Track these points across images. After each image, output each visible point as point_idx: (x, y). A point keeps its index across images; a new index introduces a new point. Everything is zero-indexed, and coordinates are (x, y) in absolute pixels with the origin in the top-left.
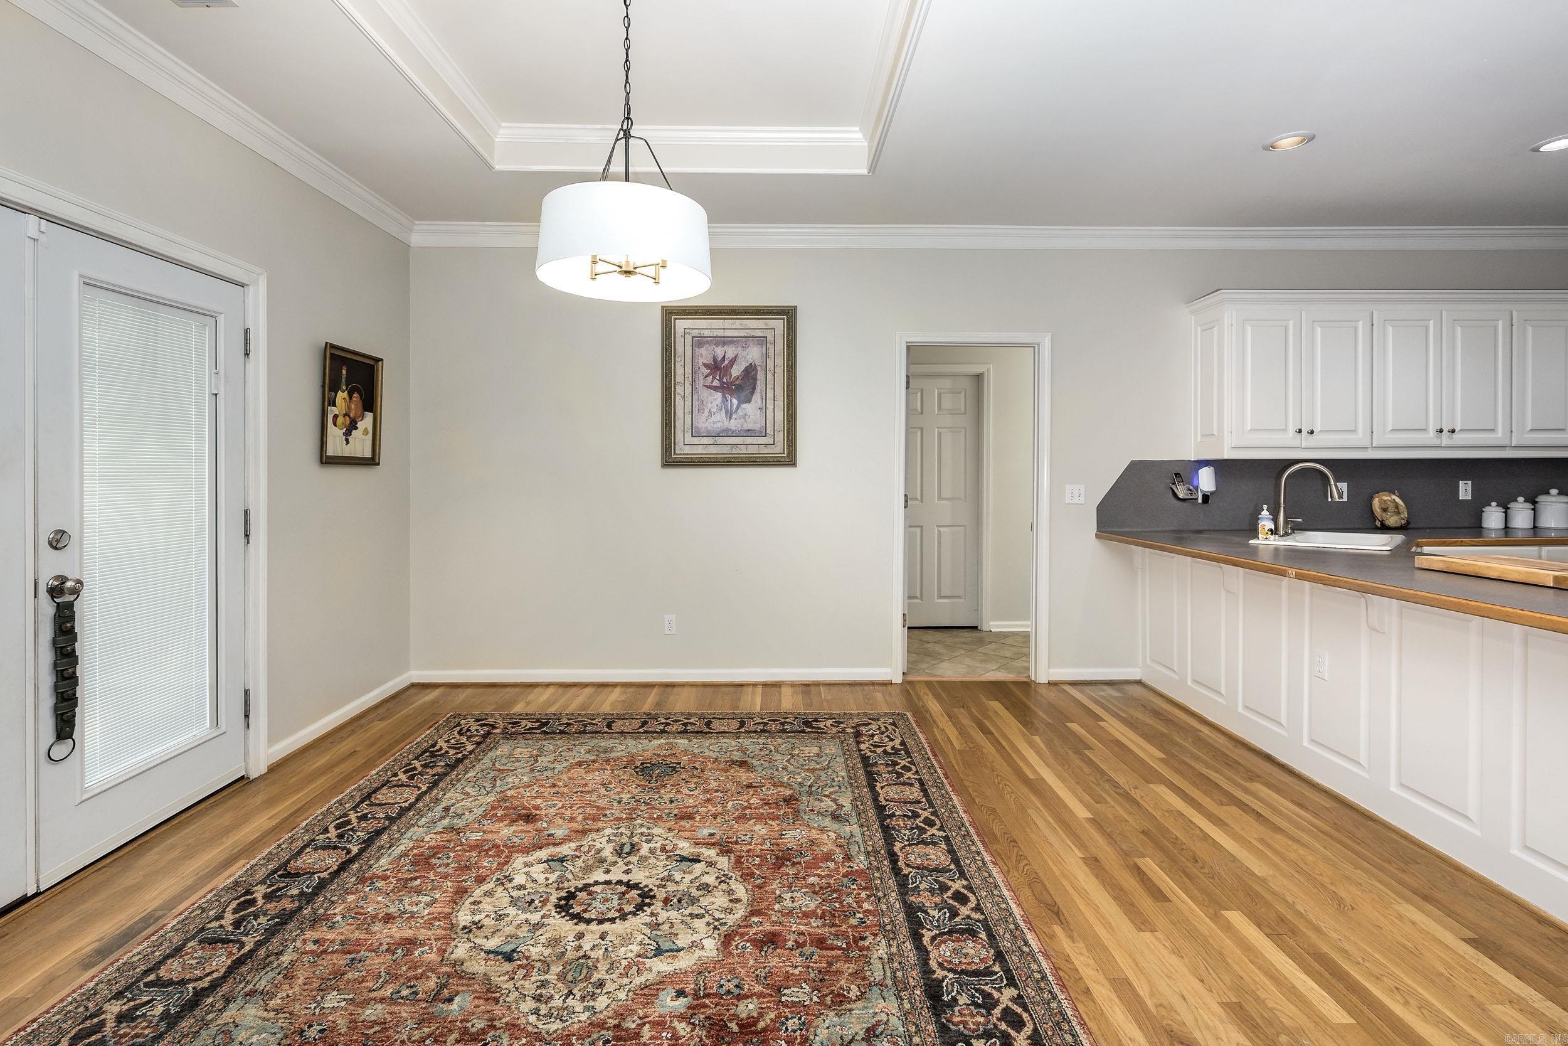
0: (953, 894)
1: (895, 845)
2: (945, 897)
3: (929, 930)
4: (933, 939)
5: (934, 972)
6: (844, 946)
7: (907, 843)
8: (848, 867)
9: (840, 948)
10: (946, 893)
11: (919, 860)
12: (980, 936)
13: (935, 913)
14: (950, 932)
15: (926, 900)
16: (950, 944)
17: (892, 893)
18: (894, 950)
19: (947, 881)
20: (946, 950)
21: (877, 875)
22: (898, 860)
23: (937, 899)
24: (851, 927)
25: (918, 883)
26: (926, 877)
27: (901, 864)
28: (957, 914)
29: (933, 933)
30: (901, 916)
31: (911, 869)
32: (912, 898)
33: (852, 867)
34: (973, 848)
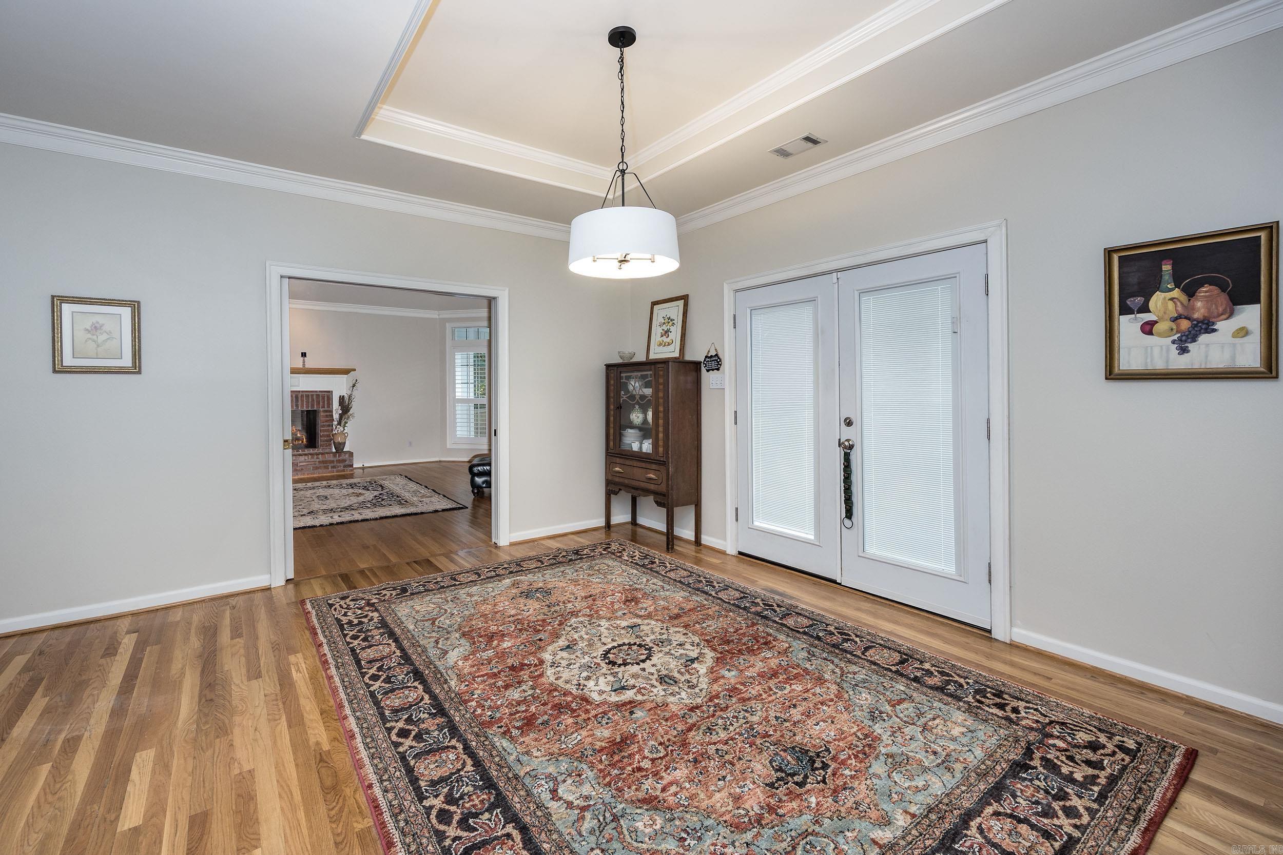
0: (410, 734)
1: (472, 766)
2: (417, 730)
3: (426, 704)
4: (422, 699)
5: (419, 684)
6: (476, 679)
7: (462, 773)
8: (502, 726)
9: (478, 677)
10: (417, 733)
11: (444, 758)
12: (389, 712)
13: (422, 716)
14: (411, 706)
15: (431, 724)
16: (410, 700)
17: (459, 719)
18: (445, 686)
19: (416, 745)
20: (413, 696)
21: (476, 729)
22: (464, 749)
23: (422, 726)
24: (477, 689)
25: (441, 735)
26: (435, 742)
27: (460, 746)
28: (406, 720)
29: (422, 702)
30: (447, 705)
31: (449, 745)
32: (443, 720)
33: (498, 727)
34: (390, 796)
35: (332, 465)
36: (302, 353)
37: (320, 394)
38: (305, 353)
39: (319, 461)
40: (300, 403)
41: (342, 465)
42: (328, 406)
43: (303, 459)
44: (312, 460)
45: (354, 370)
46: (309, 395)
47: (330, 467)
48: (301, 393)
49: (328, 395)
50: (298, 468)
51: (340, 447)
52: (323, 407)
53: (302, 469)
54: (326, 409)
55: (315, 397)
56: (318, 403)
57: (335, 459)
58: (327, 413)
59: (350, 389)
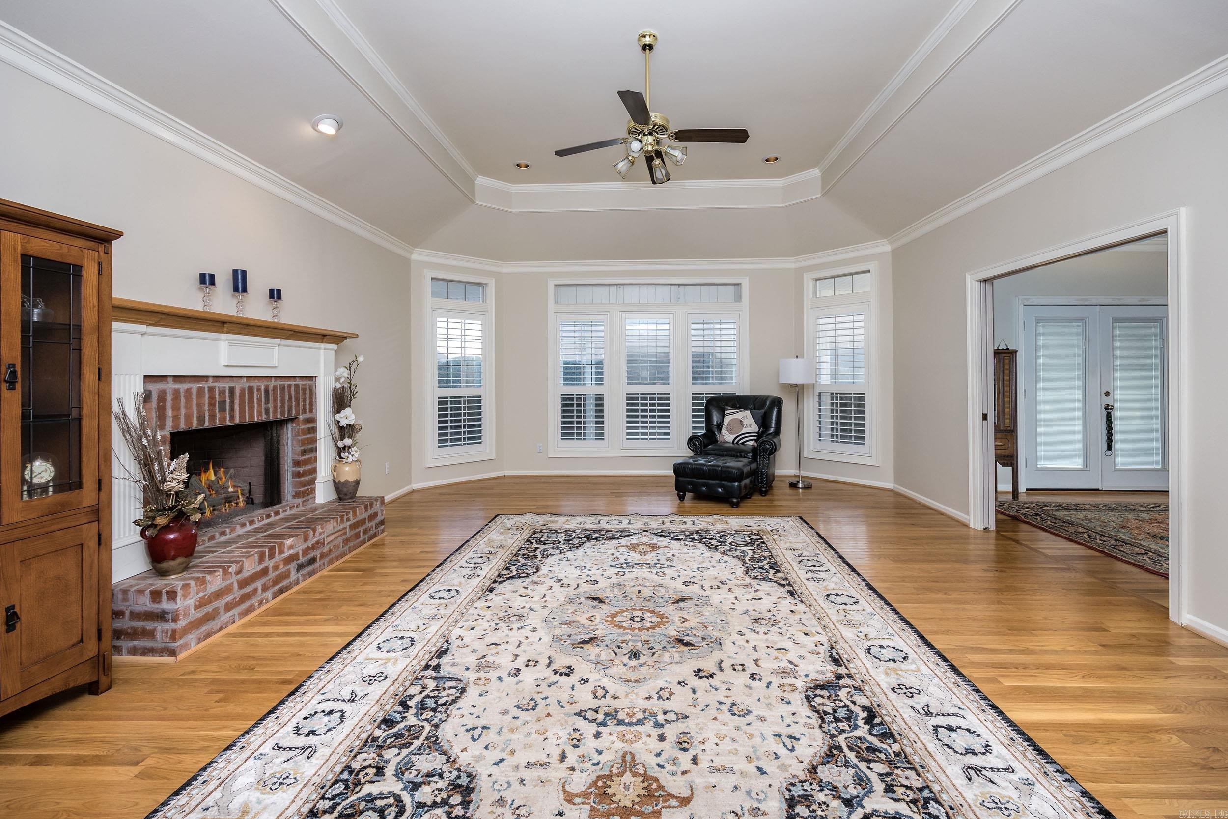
35: (364, 527)
36: (271, 291)
37: (300, 382)
38: (279, 291)
39: (350, 526)
40: (271, 405)
41: (373, 523)
42: (311, 411)
43: (331, 527)
44: (342, 526)
45: (356, 336)
46: (284, 385)
47: (361, 534)
49: (309, 383)
50: (325, 550)
52: (304, 411)
53: (330, 550)
54: (308, 415)
55: (293, 389)
56: (298, 405)
57: (366, 516)
58: (307, 426)
59: (343, 373)
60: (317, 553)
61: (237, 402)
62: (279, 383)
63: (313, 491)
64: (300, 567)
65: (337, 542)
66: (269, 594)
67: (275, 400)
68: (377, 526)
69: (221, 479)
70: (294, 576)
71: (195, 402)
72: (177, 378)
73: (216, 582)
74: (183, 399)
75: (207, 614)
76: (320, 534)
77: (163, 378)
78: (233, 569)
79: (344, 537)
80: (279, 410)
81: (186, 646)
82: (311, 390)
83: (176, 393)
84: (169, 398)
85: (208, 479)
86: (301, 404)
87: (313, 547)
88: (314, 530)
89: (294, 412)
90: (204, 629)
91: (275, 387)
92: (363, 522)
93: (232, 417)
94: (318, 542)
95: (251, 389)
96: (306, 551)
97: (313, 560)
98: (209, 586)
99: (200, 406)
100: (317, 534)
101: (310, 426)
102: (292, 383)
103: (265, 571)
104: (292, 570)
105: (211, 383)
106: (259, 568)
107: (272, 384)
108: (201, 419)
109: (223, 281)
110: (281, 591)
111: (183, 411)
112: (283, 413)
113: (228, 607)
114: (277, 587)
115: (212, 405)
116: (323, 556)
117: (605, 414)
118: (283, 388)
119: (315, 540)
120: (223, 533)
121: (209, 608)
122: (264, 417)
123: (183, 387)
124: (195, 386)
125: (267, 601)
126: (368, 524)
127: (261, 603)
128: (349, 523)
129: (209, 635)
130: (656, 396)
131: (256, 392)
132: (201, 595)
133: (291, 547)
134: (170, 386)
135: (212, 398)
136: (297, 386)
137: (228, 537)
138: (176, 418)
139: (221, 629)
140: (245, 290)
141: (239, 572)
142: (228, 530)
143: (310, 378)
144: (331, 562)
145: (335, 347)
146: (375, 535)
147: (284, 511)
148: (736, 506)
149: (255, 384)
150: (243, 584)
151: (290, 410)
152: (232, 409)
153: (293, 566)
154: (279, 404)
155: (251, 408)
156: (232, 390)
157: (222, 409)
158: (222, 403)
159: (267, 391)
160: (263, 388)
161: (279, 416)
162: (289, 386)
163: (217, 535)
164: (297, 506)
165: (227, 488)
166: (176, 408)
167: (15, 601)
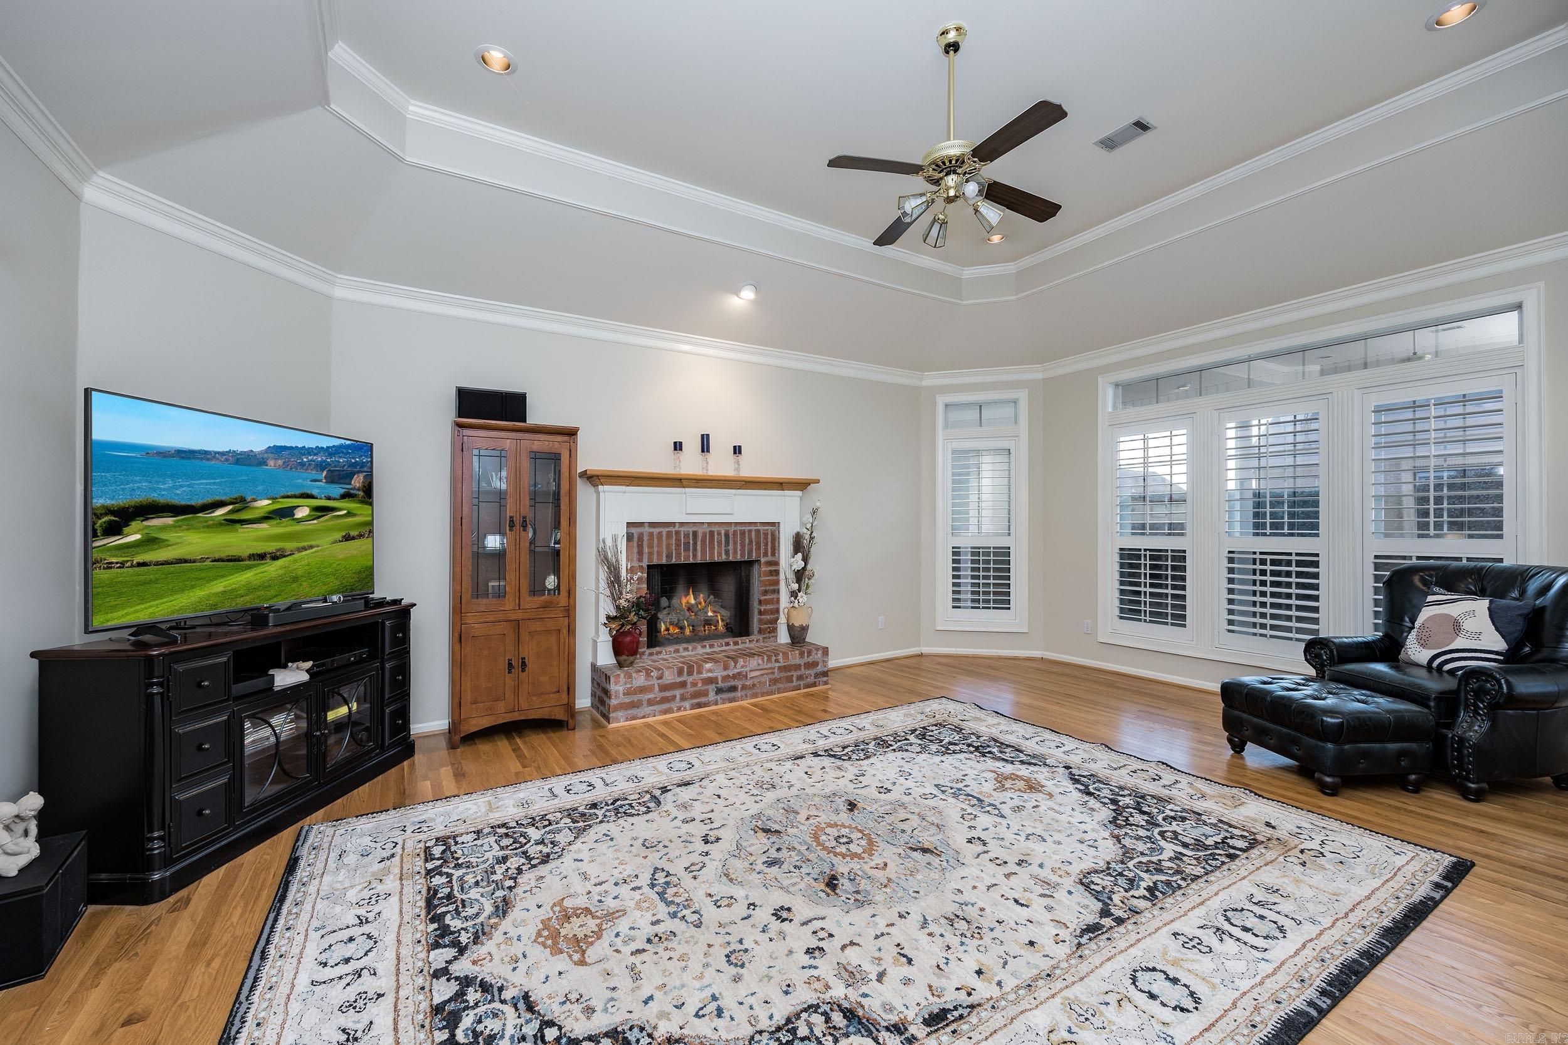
35: (799, 673)
36: (733, 448)
37: (761, 528)
38: (740, 447)
39: (779, 668)
40: (731, 547)
41: (812, 672)
42: (773, 554)
43: (755, 663)
44: (769, 665)
45: (817, 481)
46: (744, 530)
47: (794, 679)
48: (733, 528)
49: (772, 529)
50: (748, 683)
51: (798, 635)
52: (766, 555)
53: (754, 685)
54: (770, 558)
55: (753, 533)
56: (758, 548)
57: (802, 662)
58: (769, 568)
59: (808, 518)
60: (739, 684)
61: (699, 543)
62: (739, 528)
63: (775, 630)
64: (719, 691)
65: (763, 679)
66: (687, 704)
67: (735, 543)
68: (817, 675)
69: (700, 603)
70: (712, 696)
71: (664, 543)
72: (652, 525)
73: (640, 680)
74: (655, 540)
75: (633, 701)
76: (742, 667)
77: (641, 524)
78: (654, 674)
79: (771, 676)
80: (739, 552)
81: (618, 720)
82: (773, 535)
83: (651, 535)
84: (646, 538)
85: (688, 603)
86: (763, 547)
87: (734, 677)
88: (736, 663)
89: (754, 554)
90: (631, 712)
91: (735, 532)
92: (797, 667)
93: (695, 556)
94: (739, 674)
95: (712, 533)
96: (726, 678)
97: (733, 689)
98: (634, 681)
99: (668, 546)
100: (738, 666)
101: (773, 568)
102: (753, 528)
103: (683, 685)
104: (710, 691)
105: (677, 528)
106: (679, 680)
107: (732, 529)
108: (669, 556)
109: (692, 446)
110: (699, 705)
111: (656, 549)
112: (742, 555)
113: (651, 703)
114: (695, 701)
115: (678, 545)
116: (744, 687)
117: (1188, 583)
118: (743, 533)
119: (736, 671)
120: (686, 649)
121: (635, 698)
122: (724, 558)
123: (656, 531)
124: (664, 530)
125: (685, 710)
126: (803, 671)
127: (679, 709)
128: (777, 665)
129: (634, 718)
130: (1294, 558)
131: (716, 536)
132: (628, 686)
133: (710, 671)
134: (647, 530)
135: (678, 540)
136: (758, 531)
137: (690, 653)
138: (650, 554)
139: (644, 717)
140: (708, 451)
141: (660, 678)
142: (690, 648)
143: (773, 524)
144: (755, 696)
145: (799, 493)
146: (814, 685)
147: (742, 643)
148: (1331, 791)
149: (715, 529)
150: (663, 688)
151: (750, 552)
152: (695, 549)
153: (711, 688)
154: (739, 547)
155: (712, 549)
156: (695, 534)
157: (687, 549)
158: (687, 544)
159: (727, 535)
160: (723, 532)
161: (739, 557)
162: (750, 531)
163: (681, 650)
164: (757, 641)
165: (707, 613)
166: (650, 546)
167: (525, 655)
